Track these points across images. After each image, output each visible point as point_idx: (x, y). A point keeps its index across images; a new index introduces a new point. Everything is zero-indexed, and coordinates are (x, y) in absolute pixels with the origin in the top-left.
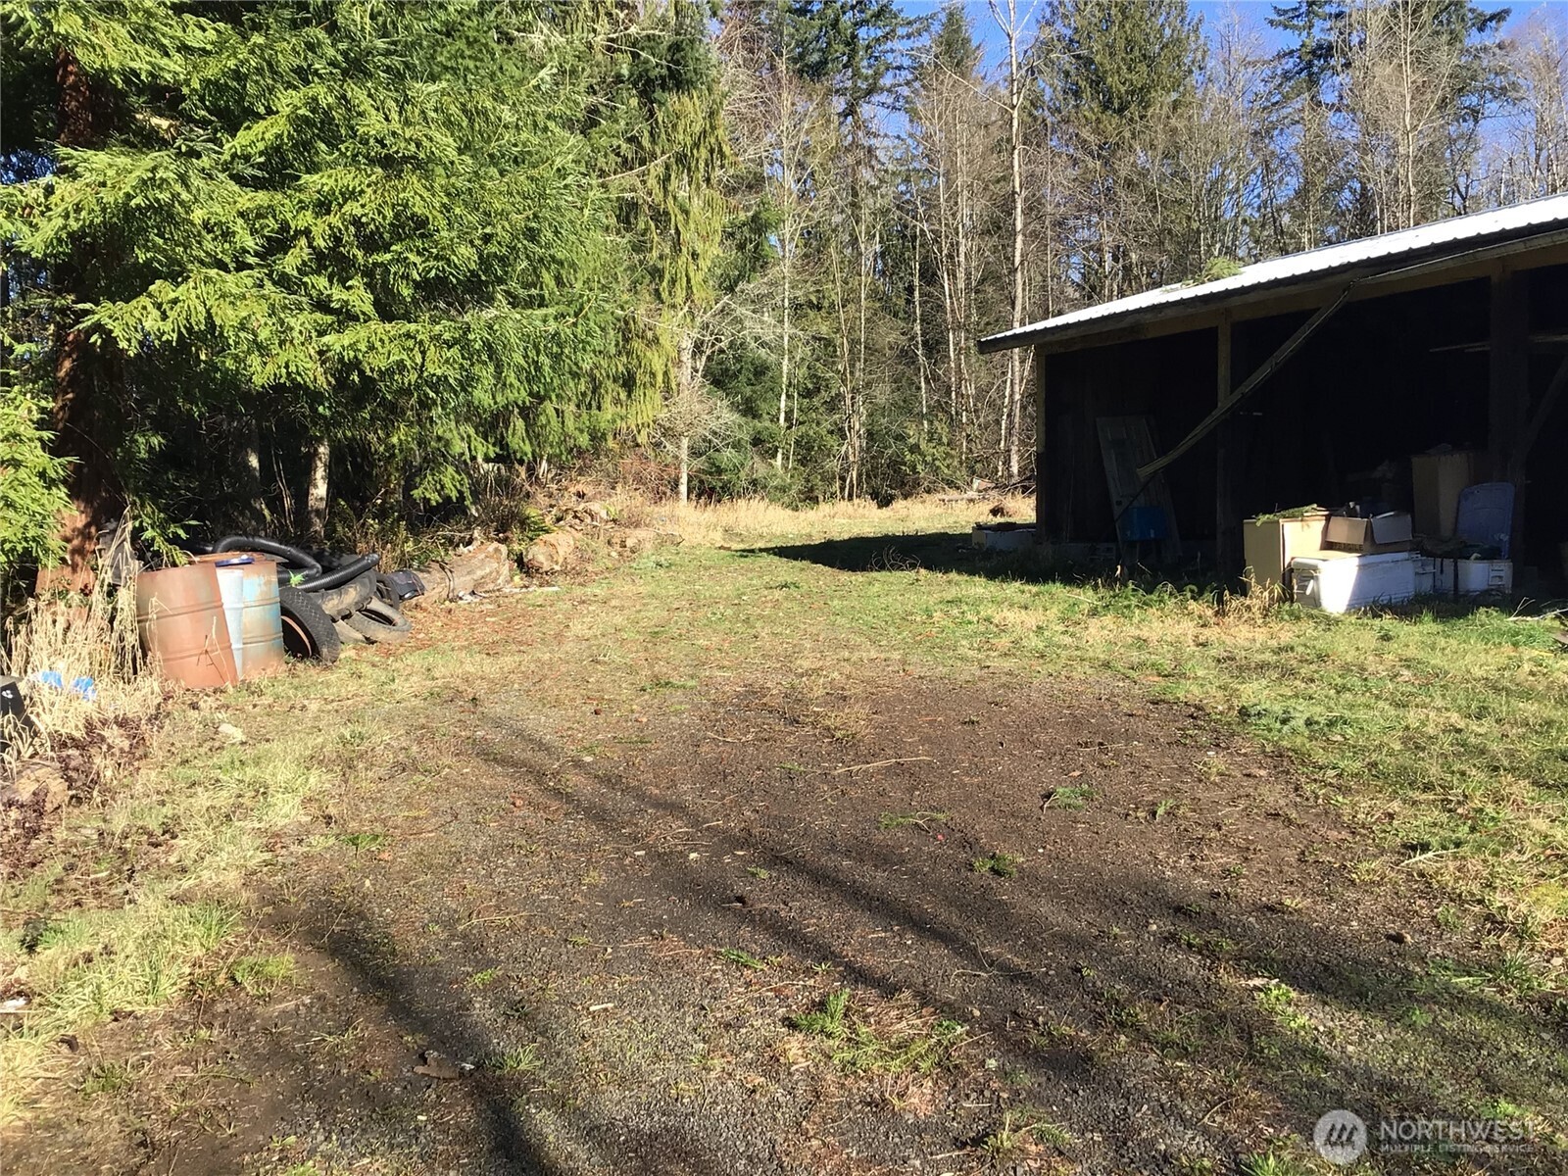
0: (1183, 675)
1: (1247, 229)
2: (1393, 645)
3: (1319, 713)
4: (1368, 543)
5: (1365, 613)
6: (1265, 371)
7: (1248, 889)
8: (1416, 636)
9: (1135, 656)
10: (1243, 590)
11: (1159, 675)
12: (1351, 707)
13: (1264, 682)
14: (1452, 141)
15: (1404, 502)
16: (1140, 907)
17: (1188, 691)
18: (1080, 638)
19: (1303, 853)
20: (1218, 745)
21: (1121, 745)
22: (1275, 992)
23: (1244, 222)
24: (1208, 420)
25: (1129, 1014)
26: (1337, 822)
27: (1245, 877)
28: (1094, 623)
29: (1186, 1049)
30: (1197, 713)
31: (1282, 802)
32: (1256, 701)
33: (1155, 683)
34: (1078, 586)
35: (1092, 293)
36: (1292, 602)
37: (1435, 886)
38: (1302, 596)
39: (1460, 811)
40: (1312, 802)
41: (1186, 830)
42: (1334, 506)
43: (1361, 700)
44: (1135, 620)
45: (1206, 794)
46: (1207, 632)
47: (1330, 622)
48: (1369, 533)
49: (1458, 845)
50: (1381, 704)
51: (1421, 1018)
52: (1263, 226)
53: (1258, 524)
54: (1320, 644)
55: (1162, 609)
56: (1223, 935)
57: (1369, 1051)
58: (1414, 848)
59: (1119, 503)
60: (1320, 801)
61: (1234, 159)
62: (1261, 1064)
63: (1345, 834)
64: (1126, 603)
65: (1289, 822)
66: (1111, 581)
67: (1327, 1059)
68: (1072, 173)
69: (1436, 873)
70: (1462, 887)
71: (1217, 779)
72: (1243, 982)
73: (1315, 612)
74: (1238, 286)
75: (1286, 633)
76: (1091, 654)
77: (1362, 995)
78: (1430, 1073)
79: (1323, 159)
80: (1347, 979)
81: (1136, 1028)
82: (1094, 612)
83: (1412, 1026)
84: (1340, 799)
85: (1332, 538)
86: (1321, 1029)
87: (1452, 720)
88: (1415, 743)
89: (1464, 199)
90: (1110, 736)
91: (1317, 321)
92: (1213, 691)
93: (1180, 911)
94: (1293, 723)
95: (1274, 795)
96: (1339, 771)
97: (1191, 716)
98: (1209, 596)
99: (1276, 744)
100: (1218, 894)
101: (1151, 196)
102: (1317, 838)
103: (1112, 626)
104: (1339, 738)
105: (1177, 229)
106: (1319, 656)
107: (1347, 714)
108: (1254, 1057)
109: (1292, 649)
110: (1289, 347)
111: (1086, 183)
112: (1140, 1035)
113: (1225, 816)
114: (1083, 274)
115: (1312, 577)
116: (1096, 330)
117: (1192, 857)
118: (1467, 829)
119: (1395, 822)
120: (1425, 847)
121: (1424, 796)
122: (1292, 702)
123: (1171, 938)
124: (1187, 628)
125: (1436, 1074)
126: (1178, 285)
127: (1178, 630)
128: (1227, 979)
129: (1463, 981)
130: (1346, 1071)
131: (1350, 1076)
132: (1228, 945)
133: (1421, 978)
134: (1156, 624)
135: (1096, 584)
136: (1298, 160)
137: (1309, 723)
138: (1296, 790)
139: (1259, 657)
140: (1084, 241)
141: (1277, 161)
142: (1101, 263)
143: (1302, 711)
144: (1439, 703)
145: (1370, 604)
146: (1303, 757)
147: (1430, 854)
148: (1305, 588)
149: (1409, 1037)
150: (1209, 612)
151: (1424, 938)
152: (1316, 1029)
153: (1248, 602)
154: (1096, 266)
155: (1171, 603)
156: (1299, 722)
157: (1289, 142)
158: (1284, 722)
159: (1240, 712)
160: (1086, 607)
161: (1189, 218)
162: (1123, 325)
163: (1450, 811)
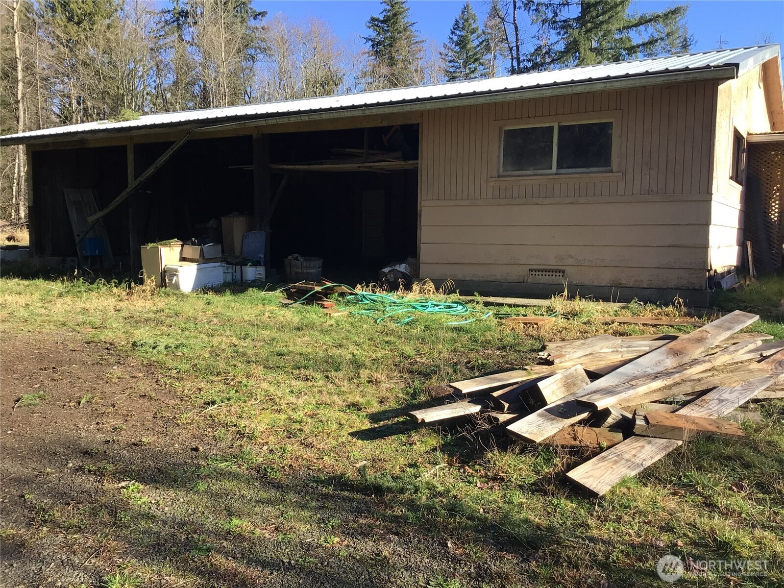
0: (105, 327)
1: (149, 98)
2: (210, 307)
3: (172, 342)
4: (201, 258)
5: (201, 292)
6: (151, 170)
7: (124, 438)
8: (223, 302)
9: (80, 319)
10: (141, 282)
11: (93, 328)
12: (187, 338)
13: (147, 328)
14: (243, 70)
15: (218, 239)
16: (64, 455)
17: (107, 335)
18: (50, 310)
19: (156, 413)
20: (119, 363)
21: (66, 368)
22: (132, 488)
23: (147, 94)
24: (124, 193)
25: (50, 515)
26: (175, 396)
27: (125, 430)
28: (61, 300)
29: (80, 527)
30: (110, 347)
31: (148, 389)
32: (141, 338)
33: (89, 333)
34: (53, 281)
35: (66, 120)
36: (166, 287)
37: (216, 421)
38: (171, 284)
39: (232, 383)
40: (163, 387)
41: (96, 410)
42: (185, 239)
43: (193, 334)
44: (83, 299)
45: (110, 389)
46: (121, 304)
47: (183, 296)
48: (202, 253)
49: (229, 400)
50: (202, 335)
51: (202, 486)
52: (157, 97)
53: (148, 248)
54: (177, 308)
55: (99, 293)
56: (108, 462)
57: (176, 508)
58: (209, 404)
59: (78, 236)
60: (167, 386)
61: (141, 60)
62: (119, 527)
63: (178, 401)
64: (79, 290)
65: (151, 398)
66: (72, 278)
67: (154, 517)
68: (52, 53)
69: (217, 415)
70: (229, 419)
71: (116, 381)
72: (116, 485)
73: (177, 292)
74: (136, 125)
75: (161, 303)
76: (55, 319)
77: (175, 481)
78: (203, 513)
79: (185, 68)
80: (169, 474)
81: (53, 522)
82: (60, 295)
83: (197, 492)
84: (177, 384)
85: (184, 256)
86: (153, 502)
87: (233, 341)
88: (215, 354)
89: (249, 98)
90: (60, 363)
91: (175, 147)
92: (120, 335)
93: (87, 453)
94: (158, 348)
95: (145, 386)
96: (178, 370)
97: (107, 349)
98: (123, 285)
99: (149, 360)
100: (109, 441)
101: (97, 73)
102: (164, 405)
103: (70, 303)
104: (180, 354)
105: (112, 92)
106: (176, 314)
107: (184, 341)
108: (117, 524)
109: (163, 311)
110: (162, 159)
111: (60, 59)
112: (55, 525)
113: (118, 399)
114: (60, 109)
115: (175, 275)
116: (60, 139)
117: (98, 424)
118: (234, 391)
119: (202, 392)
120: (214, 403)
121: (217, 378)
122: (159, 338)
123: (80, 469)
124: (111, 302)
125: (206, 513)
126: (106, 121)
127: (106, 303)
128: (108, 485)
129: (223, 465)
130: (163, 521)
131: (165, 523)
132: (110, 467)
133: (204, 467)
134: (95, 300)
135: (63, 280)
136: (173, 67)
137: (166, 347)
138: (157, 382)
139: (146, 316)
140: (61, 92)
141: (162, 65)
142: (70, 104)
143: (163, 342)
144: (228, 333)
145: (204, 287)
146: (162, 365)
147: (216, 406)
148: (172, 280)
149: (196, 497)
150: (124, 293)
151: (209, 447)
152: (151, 502)
153: (144, 288)
154: (67, 106)
155: (104, 289)
156: (161, 347)
157: (169, 57)
158: (154, 348)
159: (133, 344)
160: (56, 293)
161: (118, 88)
162: (75, 138)
163: (227, 384)
